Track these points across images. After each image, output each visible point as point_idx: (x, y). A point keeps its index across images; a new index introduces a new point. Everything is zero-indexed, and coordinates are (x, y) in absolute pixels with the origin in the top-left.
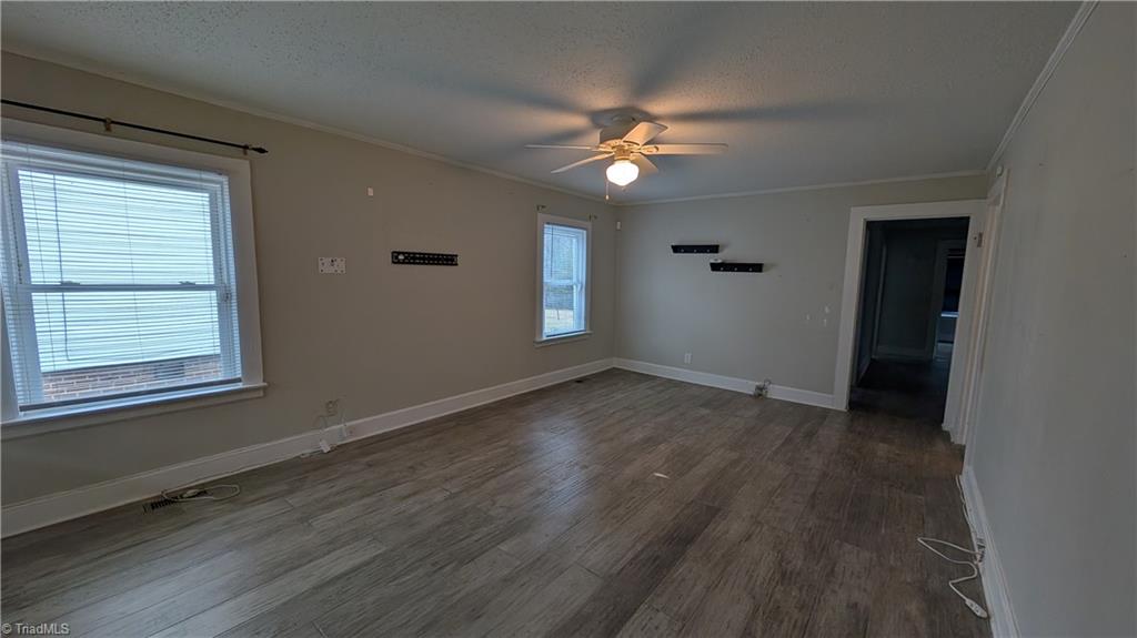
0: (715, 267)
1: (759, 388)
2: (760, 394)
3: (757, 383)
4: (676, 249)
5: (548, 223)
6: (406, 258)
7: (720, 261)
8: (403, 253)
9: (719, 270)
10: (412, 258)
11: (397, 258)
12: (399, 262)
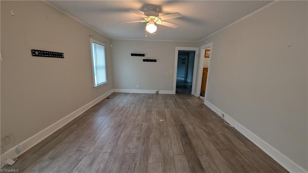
0: (144, 60)
1: (157, 92)
2: (157, 93)
3: (157, 91)
4: (132, 55)
5: (94, 43)
6: (39, 53)
7: (146, 59)
8: (38, 51)
9: (145, 61)
10: (43, 54)
11: (34, 53)
12: (36, 55)
